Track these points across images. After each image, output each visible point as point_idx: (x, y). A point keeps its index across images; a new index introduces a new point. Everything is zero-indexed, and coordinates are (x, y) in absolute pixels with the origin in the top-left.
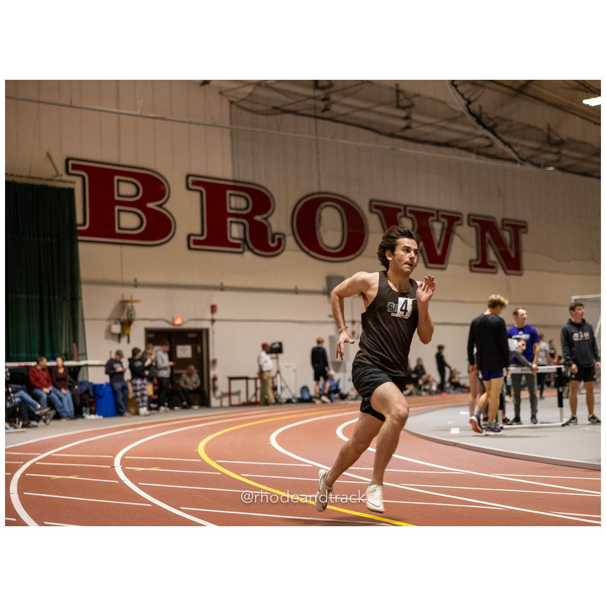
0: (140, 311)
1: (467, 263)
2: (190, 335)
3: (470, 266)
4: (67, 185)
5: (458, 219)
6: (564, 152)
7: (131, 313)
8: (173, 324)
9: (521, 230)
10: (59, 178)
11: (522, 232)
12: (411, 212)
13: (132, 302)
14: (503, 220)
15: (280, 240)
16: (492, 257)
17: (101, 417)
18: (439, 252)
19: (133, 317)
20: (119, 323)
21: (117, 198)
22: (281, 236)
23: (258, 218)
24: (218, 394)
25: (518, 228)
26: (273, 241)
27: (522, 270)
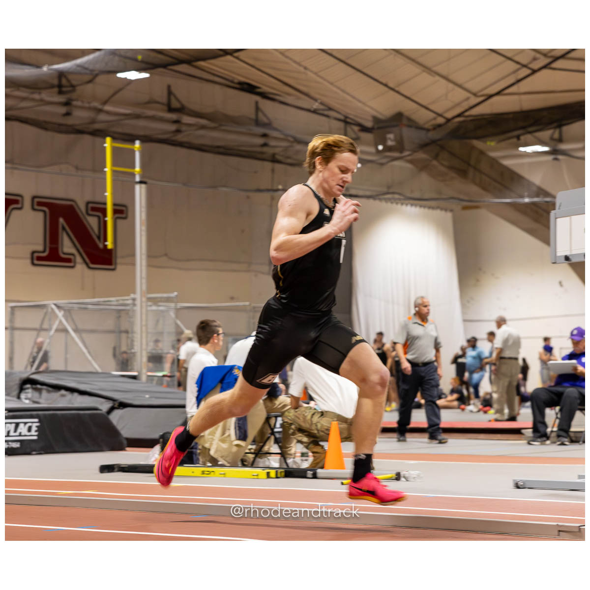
1: (29, 256)
3: (32, 259)
5: (17, 202)
6: (187, 119)
14: (88, 203)
16: (67, 246)
27: (116, 264)
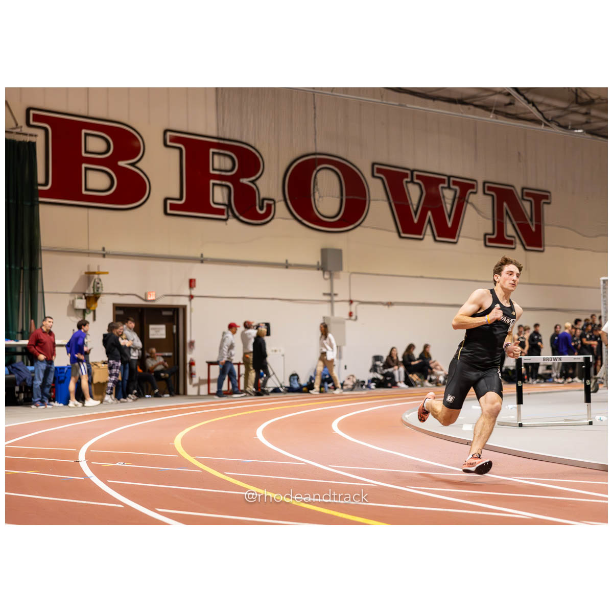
0: (108, 284)
1: (482, 237)
2: (164, 313)
3: (485, 240)
4: (28, 139)
5: (472, 186)
6: (593, 113)
7: (97, 286)
8: (146, 300)
9: (544, 201)
10: (18, 130)
11: (545, 203)
12: (418, 177)
13: (99, 273)
14: (523, 189)
15: (269, 206)
16: (510, 230)
17: (62, 405)
18: (450, 224)
19: (100, 290)
20: (83, 297)
21: (84, 154)
22: (271, 202)
23: (245, 181)
24: (195, 380)
25: (539, 198)
26: (261, 209)
27: (544, 246)
